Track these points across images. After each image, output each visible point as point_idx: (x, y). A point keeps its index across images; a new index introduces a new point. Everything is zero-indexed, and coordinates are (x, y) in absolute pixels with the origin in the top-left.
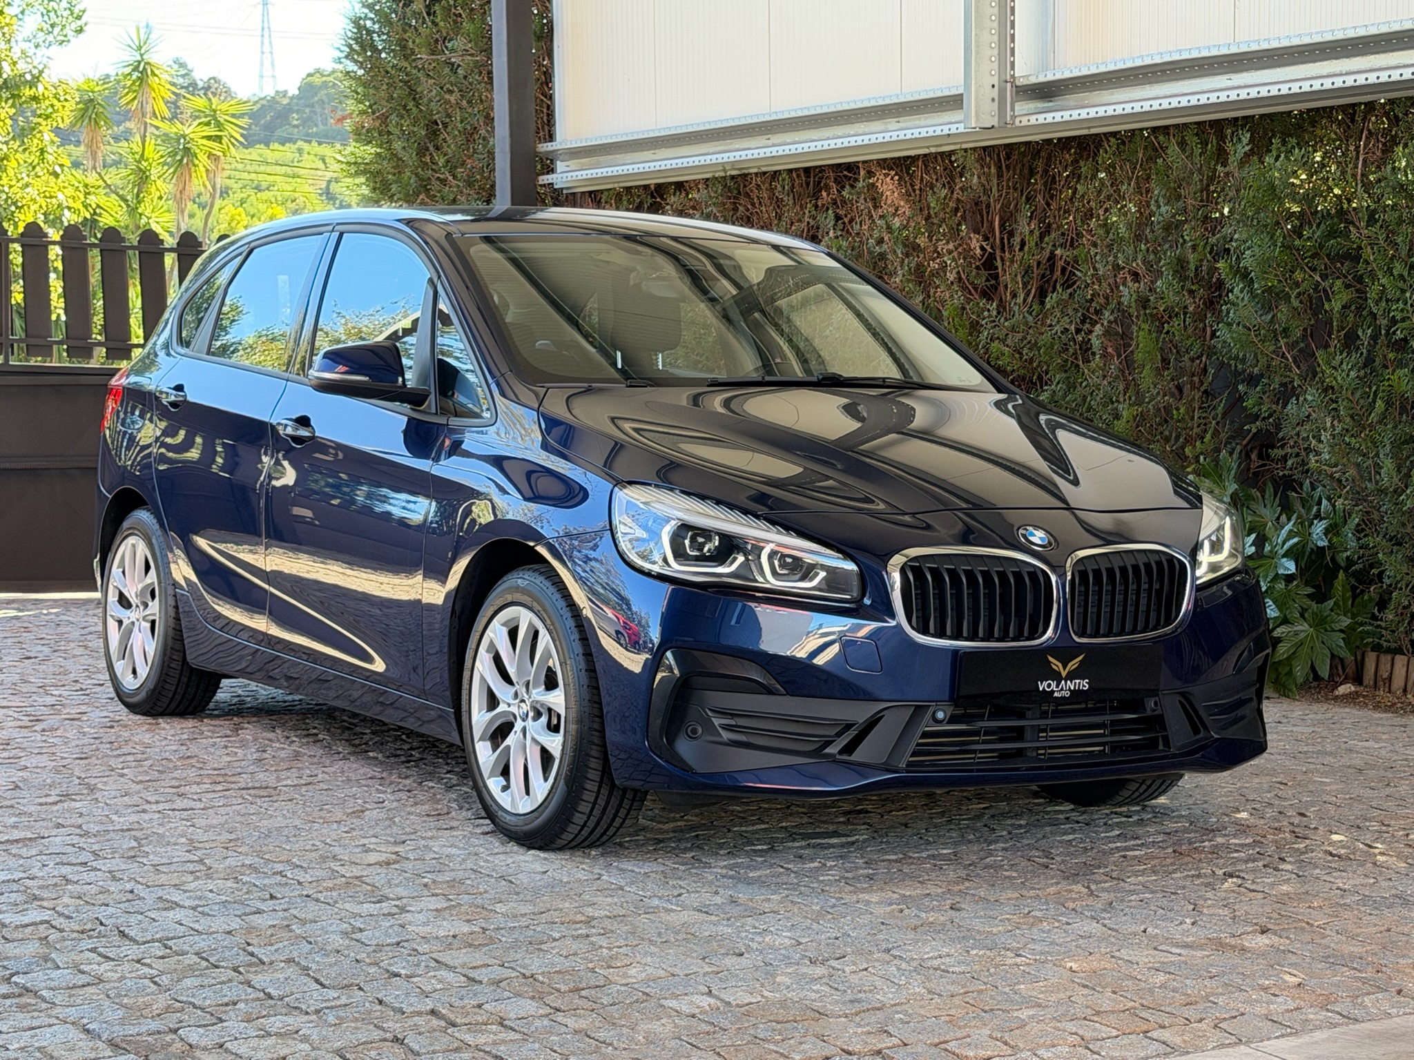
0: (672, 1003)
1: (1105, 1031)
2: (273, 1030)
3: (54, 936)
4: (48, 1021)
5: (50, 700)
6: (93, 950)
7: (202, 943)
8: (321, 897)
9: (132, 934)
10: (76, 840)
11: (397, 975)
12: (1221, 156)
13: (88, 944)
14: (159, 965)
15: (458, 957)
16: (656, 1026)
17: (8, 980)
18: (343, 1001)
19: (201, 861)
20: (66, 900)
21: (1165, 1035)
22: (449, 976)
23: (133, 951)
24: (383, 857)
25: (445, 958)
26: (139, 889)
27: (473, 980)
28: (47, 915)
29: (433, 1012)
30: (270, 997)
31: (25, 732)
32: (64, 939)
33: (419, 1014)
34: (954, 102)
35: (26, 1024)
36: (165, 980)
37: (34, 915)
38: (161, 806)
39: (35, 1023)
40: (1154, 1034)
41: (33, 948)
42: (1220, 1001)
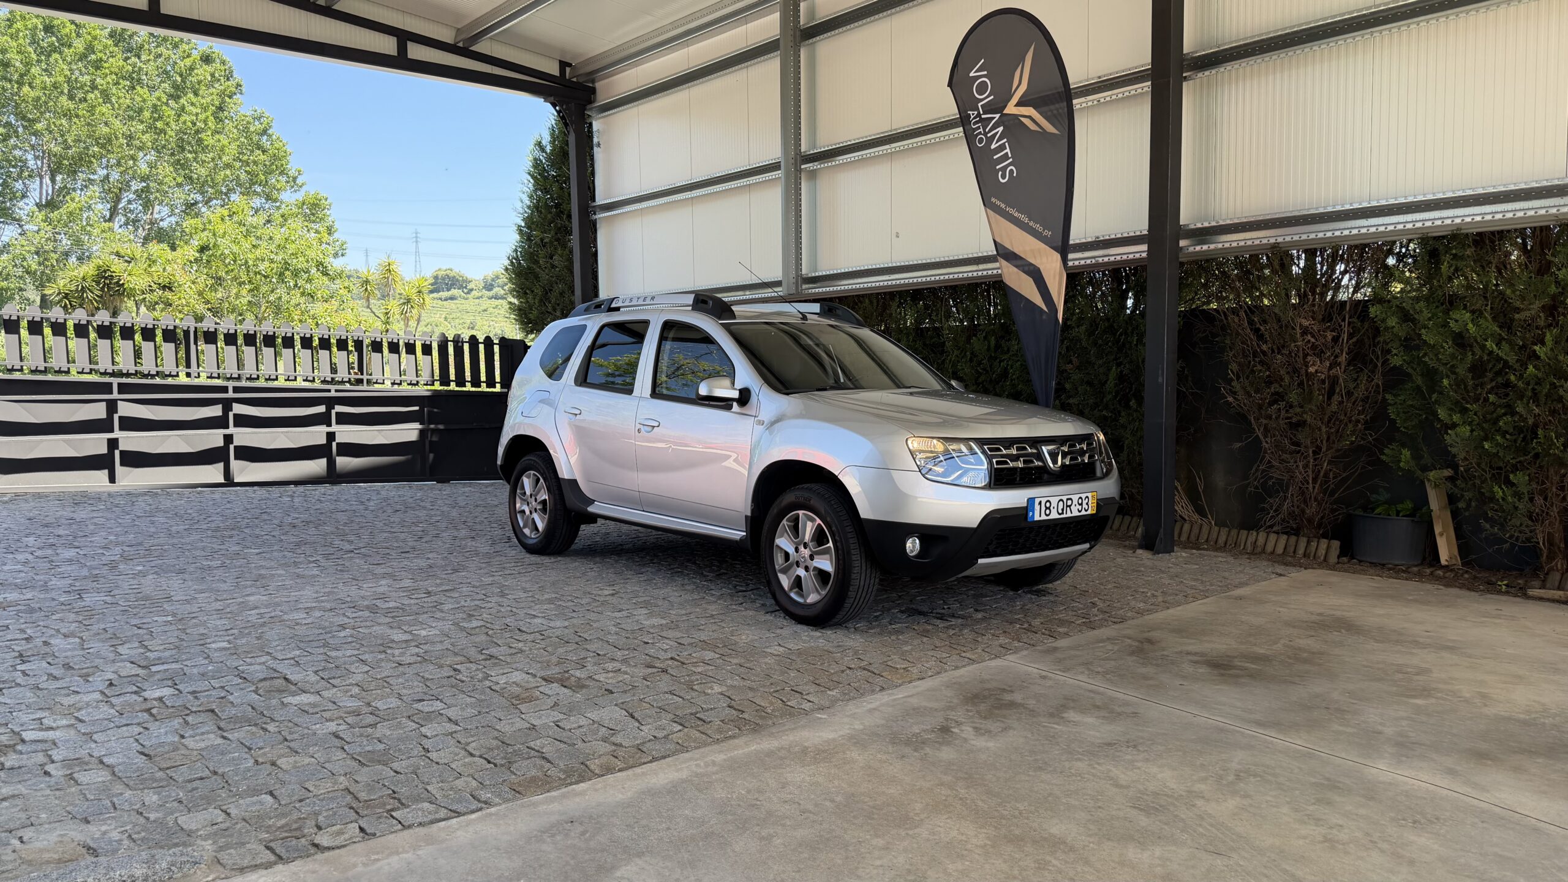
0: (768, 650)
1: (944, 655)
2: (610, 669)
3: (490, 632)
4: (510, 670)
5: (419, 529)
6: (511, 637)
7: (557, 633)
8: (595, 610)
9: (524, 629)
10: (472, 589)
11: (648, 643)
13: (507, 635)
14: (543, 642)
15: (671, 634)
16: (766, 660)
18: (632, 655)
19: (532, 596)
20: (485, 615)
21: (968, 655)
22: (671, 643)
23: (530, 637)
24: (611, 592)
25: (664, 634)
26: (514, 610)
27: (680, 644)
28: (481, 623)
29: (672, 658)
30: (599, 655)
31: (419, 543)
32: (495, 633)
33: (667, 659)
34: (778, 284)
35: (501, 671)
36: (549, 649)
37: (475, 623)
38: (500, 573)
39: (505, 671)
40: (963, 654)
41: (483, 637)
42: (979, 639)
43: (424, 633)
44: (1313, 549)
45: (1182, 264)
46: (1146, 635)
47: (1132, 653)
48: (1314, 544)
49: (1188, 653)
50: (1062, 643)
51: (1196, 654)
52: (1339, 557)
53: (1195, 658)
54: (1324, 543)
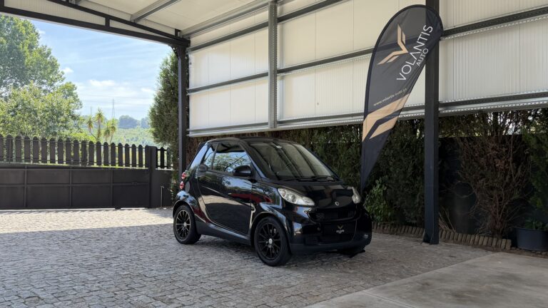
1: (335, 289)
3: (132, 277)
7: (162, 277)
9: (147, 276)
11: (202, 283)
12: (313, 134)
13: (139, 278)
14: (155, 282)
15: (213, 279)
17: (127, 286)
20: (131, 269)
21: (346, 290)
23: (149, 279)
25: (210, 278)
28: (128, 273)
29: (213, 290)
30: (180, 288)
32: (134, 277)
33: (210, 290)
34: (266, 124)
35: (135, 295)
36: (158, 285)
37: (126, 273)
39: (137, 295)
40: (344, 289)
41: (129, 279)
42: (351, 282)
43: (102, 277)
44: (500, 243)
45: (440, 118)
46: (426, 281)
47: (419, 290)
48: (500, 241)
49: (444, 290)
50: (388, 284)
51: (447, 290)
52: (511, 247)
53: (447, 292)
54: (504, 241)
